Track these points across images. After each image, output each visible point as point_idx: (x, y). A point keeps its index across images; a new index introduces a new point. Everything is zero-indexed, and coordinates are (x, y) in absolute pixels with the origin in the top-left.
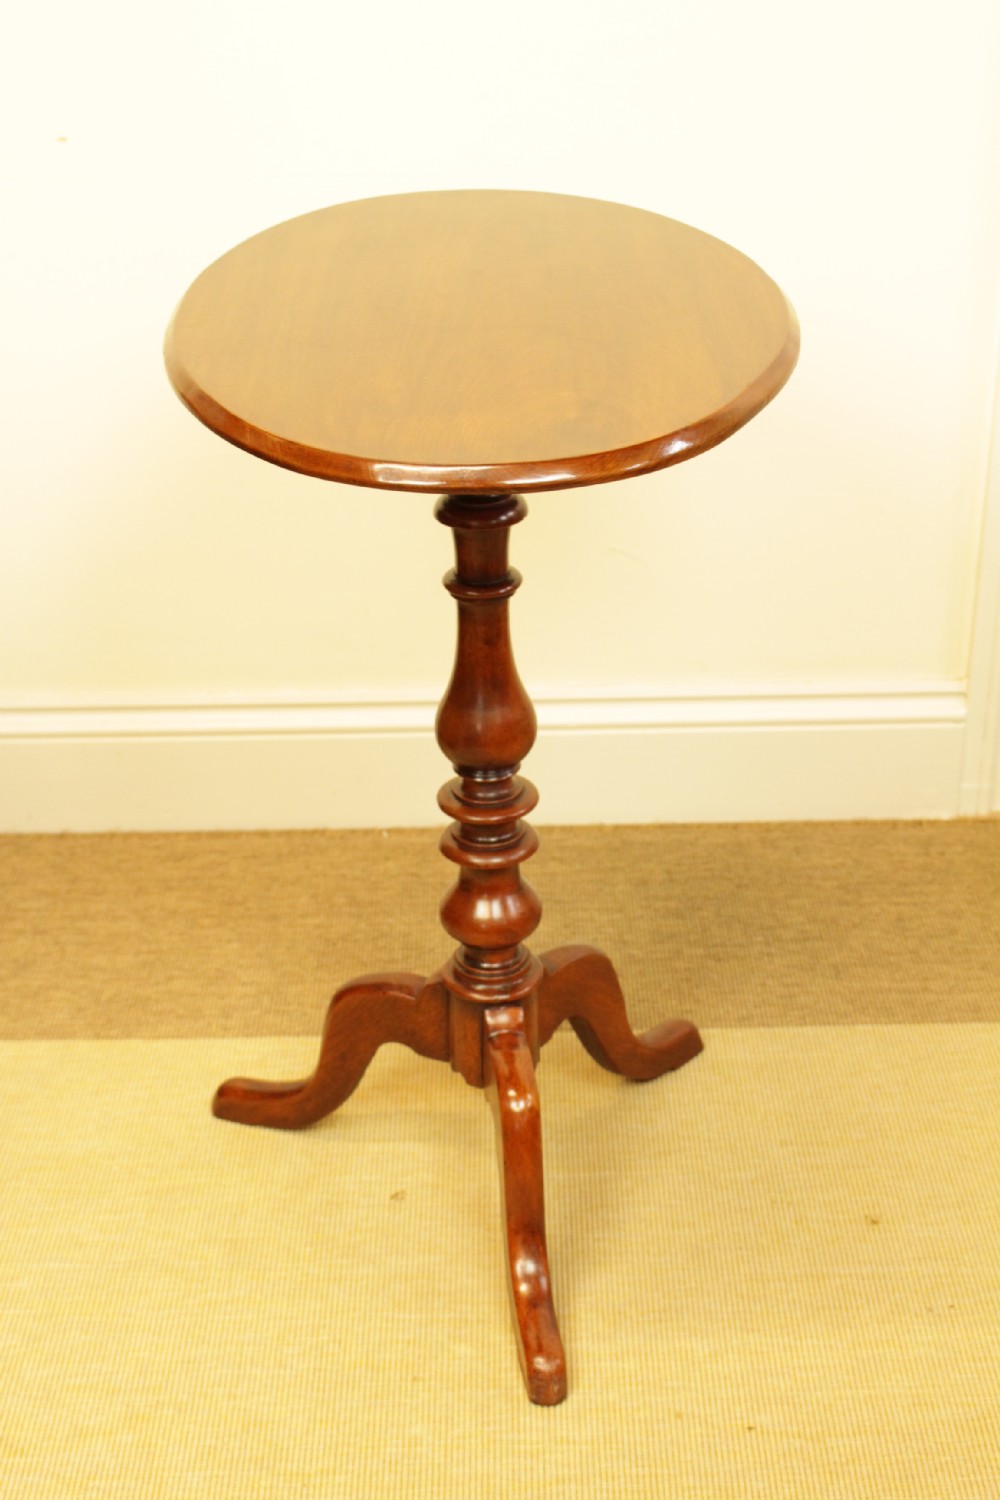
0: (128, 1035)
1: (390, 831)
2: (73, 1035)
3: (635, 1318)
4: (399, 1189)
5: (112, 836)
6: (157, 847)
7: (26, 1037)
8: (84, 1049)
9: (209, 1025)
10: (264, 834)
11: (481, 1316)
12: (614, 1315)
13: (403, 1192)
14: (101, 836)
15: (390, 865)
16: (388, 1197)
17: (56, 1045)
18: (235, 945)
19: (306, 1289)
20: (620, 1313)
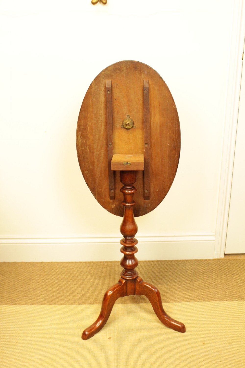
0: (56, 304)
1: (105, 262)
2: (44, 304)
3: (158, 365)
4: (110, 337)
5: (51, 263)
6: (60, 265)
7: (35, 304)
8: (47, 307)
9: (71, 302)
10: (81, 262)
11: (127, 364)
12: (154, 364)
13: (111, 337)
14: (49, 263)
15: (105, 269)
16: (108, 339)
17: (41, 306)
18: (76, 285)
19: (92, 358)
20: (155, 363)
